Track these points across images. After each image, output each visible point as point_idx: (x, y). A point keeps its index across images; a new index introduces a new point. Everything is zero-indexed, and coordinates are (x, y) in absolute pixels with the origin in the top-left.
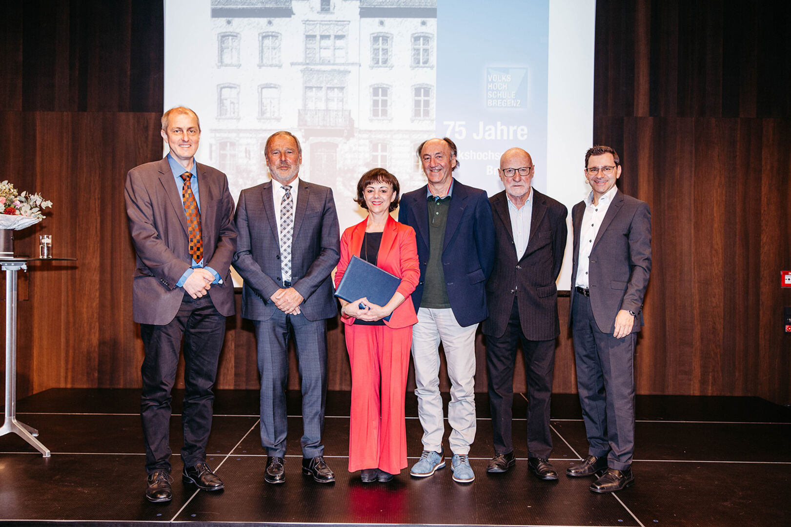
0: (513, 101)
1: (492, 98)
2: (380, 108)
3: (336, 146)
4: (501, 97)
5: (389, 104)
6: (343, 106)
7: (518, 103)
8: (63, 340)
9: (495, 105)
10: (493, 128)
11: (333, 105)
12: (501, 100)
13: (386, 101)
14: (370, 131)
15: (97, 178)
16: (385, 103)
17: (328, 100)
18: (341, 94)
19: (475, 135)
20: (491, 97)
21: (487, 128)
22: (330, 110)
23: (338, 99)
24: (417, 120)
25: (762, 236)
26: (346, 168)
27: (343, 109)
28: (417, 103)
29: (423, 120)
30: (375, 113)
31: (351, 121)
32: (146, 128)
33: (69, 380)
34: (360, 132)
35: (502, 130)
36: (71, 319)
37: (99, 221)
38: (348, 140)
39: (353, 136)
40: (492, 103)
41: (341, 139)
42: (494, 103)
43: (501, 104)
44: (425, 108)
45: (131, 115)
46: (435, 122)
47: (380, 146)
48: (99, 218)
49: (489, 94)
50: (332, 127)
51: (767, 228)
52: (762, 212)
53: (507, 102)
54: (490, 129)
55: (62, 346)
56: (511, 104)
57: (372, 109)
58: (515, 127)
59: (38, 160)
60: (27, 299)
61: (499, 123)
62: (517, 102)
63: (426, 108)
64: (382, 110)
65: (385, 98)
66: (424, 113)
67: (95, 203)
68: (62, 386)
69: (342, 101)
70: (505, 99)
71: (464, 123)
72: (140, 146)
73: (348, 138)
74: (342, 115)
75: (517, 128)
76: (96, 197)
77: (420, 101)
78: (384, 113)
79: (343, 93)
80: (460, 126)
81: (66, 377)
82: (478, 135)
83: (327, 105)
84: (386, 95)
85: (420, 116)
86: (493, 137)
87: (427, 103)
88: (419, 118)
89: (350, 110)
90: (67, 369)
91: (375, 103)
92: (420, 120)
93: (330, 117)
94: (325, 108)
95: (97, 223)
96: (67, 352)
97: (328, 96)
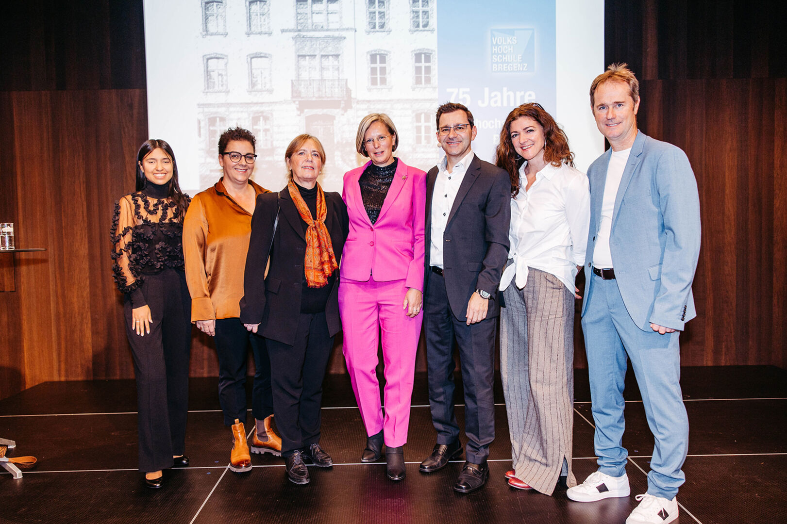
0: (519, 65)
1: (497, 63)
2: (378, 76)
3: (333, 118)
4: (506, 61)
5: (387, 71)
6: (339, 75)
7: (526, 67)
8: (54, 331)
9: (500, 69)
10: (499, 94)
11: (329, 74)
12: (506, 65)
13: (385, 68)
14: (369, 101)
15: (81, 160)
16: (383, 70)
17: (322, 69)
18: (337, 62)
19: (480, 102)
20: (496, 61)
21: (493, 95)
22: (325, 80)
23: (333, 68)
24: (418, 88)
25: (775, 201)
26: (344, 142)
27: (339, 78)
28: (418, 70)
29: (425, 88)
30: (374, 82)
31: (348, 91)
32: (131, 106)
33: (63, 373)
34: (358, 102)
35: (508, 97)
36: (61, 310)
37: (85, 207)
38: (346, 111)
39: (351, 107)
40: (497, 67)
41: (338, 110)
42: (499, 67)
43: (507, 68)
44: (426, 75)
45: (114, 92)
46: (437, 90)
48: (85, 203)
49: (494, 58)
50: (328, 97)
51: (780, 192)
52: (775, 175)
53: (513, 66)
54: (496, 96)
55: (54, 338)
56: (517, 68)
57: (370, 77)
58: (522, 93)
59: (17, 144)
60: (14, 290)
61: (505, 89)
62: (523, 66)
63: (428, 75)
64: (380, 78)
65: (383, 65)
66: (425, 81)
67: (80, 187)
68: (56, 378)
69: (338, 69)
70: (510, 63)
71: (468, 90)
72: (125, 126)
73: (345, 110)
74: (339, 85)
75: (525, 93)
76: (81, 180)
77: (421, 67)
78: (383, 81)
79: (338, 61)
80: (464, 93)
81: (59, 370)
82: (483, 102)
83: (321, 75)
84: (385, 62)
85: (421, 83)
86: (499, 104)
87: (428, 70)
88: (421, 86)
89: (347, 80)
90: (60, 362)
91: (374, 71)
92: (421, 88)
93: (325, 87)
94: (320, 78)
95: (83, 208)
96: (59, 344)
97: (322, 65)
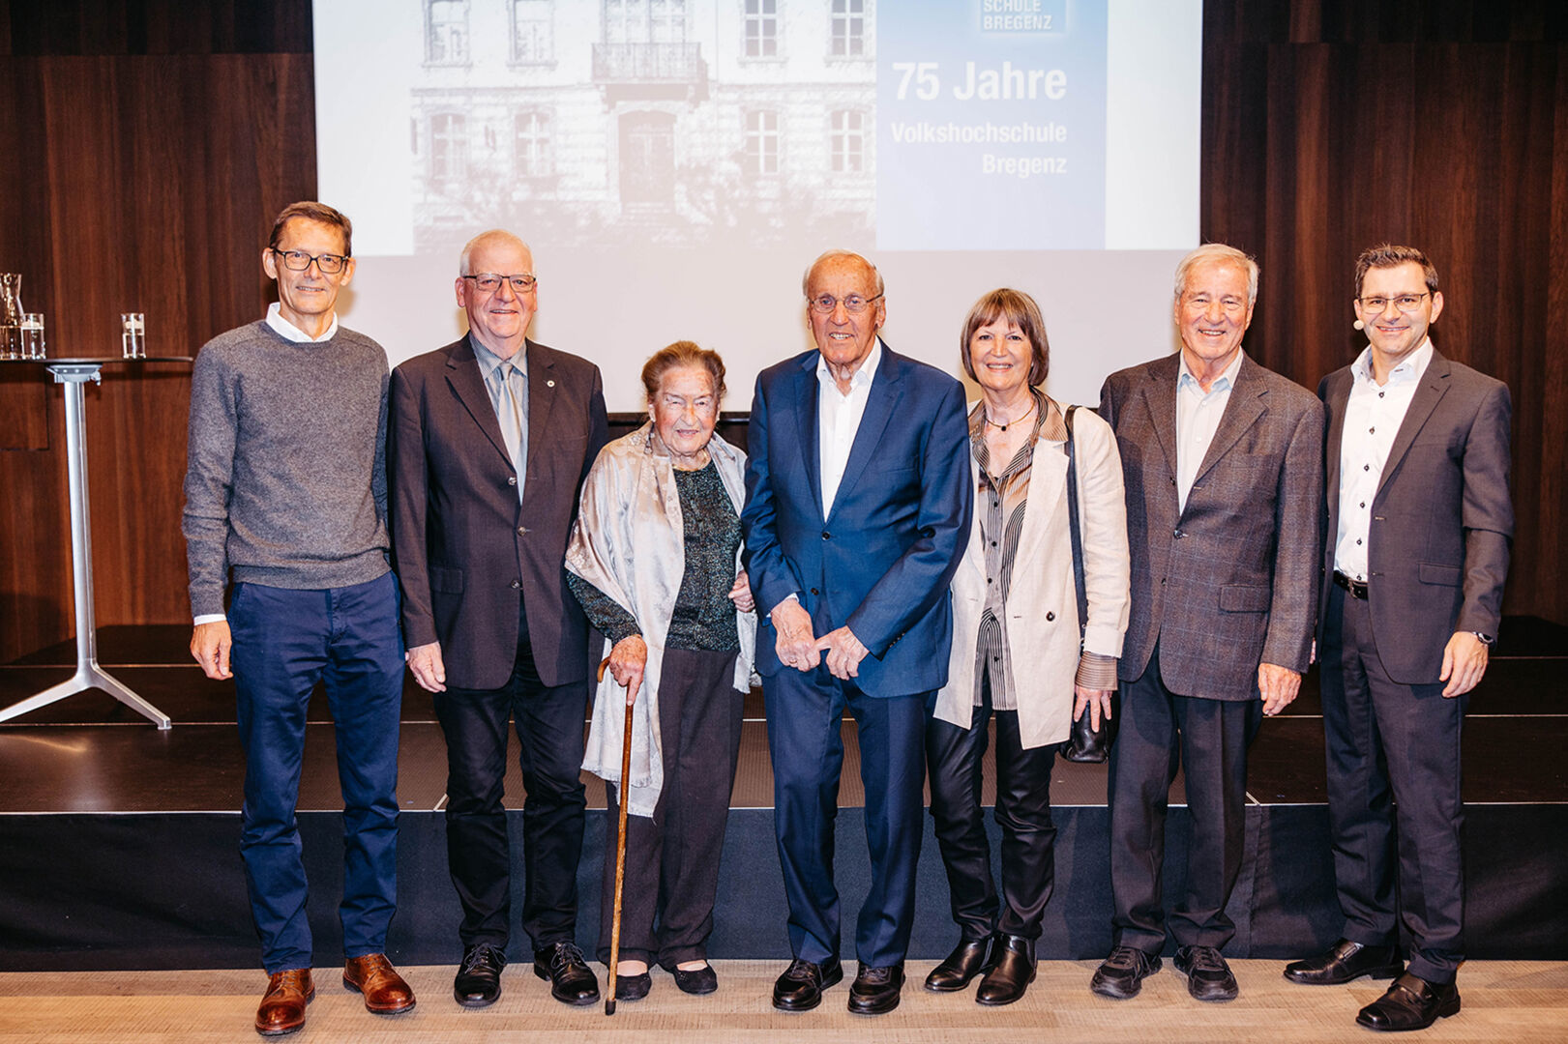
0: (1035, 18)
1: (992, 13)
2: (761, 37)
3: (671, 119)
4: (1011, 9)
5: (779, 28)
6: (684, 34)
7: (1048, 22)
8: (123, 529)
9: (998, 26)
10: (995, 75)
11: (663, 34)
12: (1011, 17)
13: (773, 22)
14: (742, 87)
15: (176, 193)
16: (770, 27)
17: (652, 22)
18: (681, 8)
19: (957, 91)
20: (991, 9)
21: (982, 77)
22: (657, 44)
23: (673, 21)
24: (837, 61)
25: (1550, 291)
26: (693, 166)
27: (684, 40)
28: (838, 26)
29: (851, 61)
30: (751, 48)
31: (702, 66)
32: (273, 87)
33: (140, 608)
34: (720, 88)
35: (1014, 80)
36: (137, 485)
37: (183, 284)
38: (697, 106)
39: (707, 98)
40: (993, 22)
41: (681, 103)
42: (996, 23)
43: (1012, 25)
44: (853, 37)
45: (240, 59)
46: (874, 65)
47: (762, 117)
48: (183, 277)
49: (986, 4)
50: (664, 78)
51: (1560, 272)
52: (1552, 238)
53: (1023, 21)
54: (989, 78)
55: (123, 542)
56: (1032, 24)
57: (744, 40)
58: (1041, 73)
59: (52, 160)
60: (46, 446)
61: (1007, 65)
62: (1044, 20)
63: (857, 37)
64: (765, 41)
65: (770, 16)
66: (852, 47)
67: (174, 247)
68: (126, 620)
69: (682, 23)
70: (1018, 13)
71: (934, 66)
72: (261, 126)
73: (696, 102)
74: (684, 54)
75: (1046, 73)
76: (177, 234)
77: (843, 21)
78: (770, 47)
79: (684, 7)
80: (927, 71)
81: (133, 605)
82: (964, 91)
83: (650, 34)
84: (773, 11)
85: (844, 53)
86: (995, 95)
87: (857, 25)
88: (842, 57)
89: (699, 44)
90: (134, 588)
91: (751, 27)
92: (844, 62)
93: (658, 58)
94: (648, 41)
95: (179, 288)
96: (133, 553)
97: (653, 15)
